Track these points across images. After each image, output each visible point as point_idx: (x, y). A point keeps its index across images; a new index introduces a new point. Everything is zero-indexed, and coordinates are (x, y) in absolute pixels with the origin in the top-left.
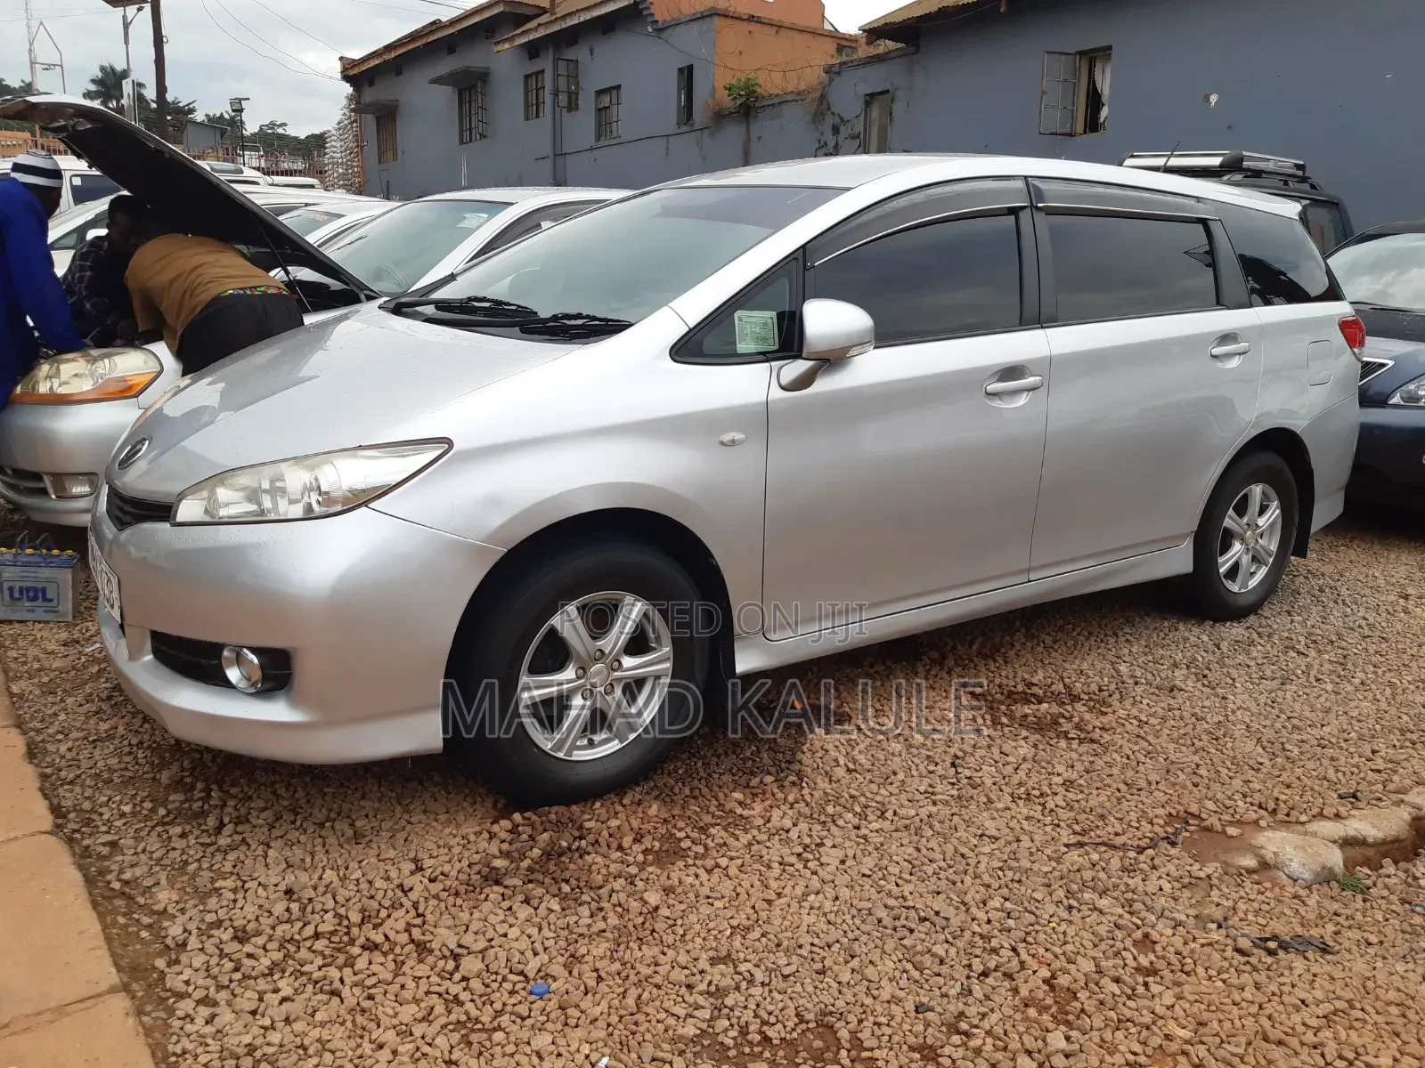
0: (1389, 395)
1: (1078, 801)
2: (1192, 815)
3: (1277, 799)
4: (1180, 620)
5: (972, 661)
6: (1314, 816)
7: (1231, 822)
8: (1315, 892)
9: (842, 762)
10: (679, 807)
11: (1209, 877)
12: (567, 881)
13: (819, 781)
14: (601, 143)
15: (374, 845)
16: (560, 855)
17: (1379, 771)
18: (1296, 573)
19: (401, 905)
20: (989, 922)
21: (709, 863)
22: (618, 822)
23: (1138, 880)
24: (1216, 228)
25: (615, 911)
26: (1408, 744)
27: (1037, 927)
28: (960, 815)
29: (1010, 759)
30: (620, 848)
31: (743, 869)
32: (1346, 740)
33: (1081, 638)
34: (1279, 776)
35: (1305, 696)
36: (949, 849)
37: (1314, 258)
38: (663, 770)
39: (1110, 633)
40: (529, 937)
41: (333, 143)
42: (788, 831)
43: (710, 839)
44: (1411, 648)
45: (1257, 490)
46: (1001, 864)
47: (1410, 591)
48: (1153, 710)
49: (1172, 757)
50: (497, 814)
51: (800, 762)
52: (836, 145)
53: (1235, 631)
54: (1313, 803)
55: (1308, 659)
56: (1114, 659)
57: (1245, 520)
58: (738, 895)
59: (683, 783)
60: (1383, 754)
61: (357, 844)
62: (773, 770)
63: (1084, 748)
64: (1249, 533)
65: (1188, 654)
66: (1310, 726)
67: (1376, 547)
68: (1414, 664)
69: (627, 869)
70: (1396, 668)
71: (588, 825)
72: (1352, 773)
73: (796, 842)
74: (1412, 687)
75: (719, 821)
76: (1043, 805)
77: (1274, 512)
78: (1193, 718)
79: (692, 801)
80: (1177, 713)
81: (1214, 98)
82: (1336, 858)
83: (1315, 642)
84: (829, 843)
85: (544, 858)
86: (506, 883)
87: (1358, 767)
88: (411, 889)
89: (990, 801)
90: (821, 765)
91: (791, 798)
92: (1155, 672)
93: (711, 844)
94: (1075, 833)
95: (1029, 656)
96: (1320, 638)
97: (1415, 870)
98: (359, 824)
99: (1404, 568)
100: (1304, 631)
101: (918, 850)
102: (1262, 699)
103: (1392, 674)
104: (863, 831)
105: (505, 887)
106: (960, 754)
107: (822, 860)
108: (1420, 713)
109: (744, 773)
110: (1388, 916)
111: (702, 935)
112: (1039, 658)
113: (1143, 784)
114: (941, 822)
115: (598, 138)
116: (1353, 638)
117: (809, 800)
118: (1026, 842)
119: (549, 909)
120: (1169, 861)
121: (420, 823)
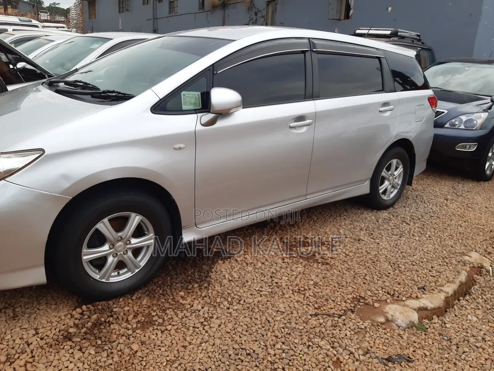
0: (445, 124)
1: (318, 293)
2: (362, 297)
3: (395, 290)
4: (365, 210)
5: (285, 227)
6: (408, 297)
7: (376, 300)
8: (406, 332)
9: (227, 277)
10: (156, 300)
11: (366, 327)
12: (100, 338)
13: (216, 286)
14: (171, 15)
15: (20, 321)
16: (101, 324)
17: (434, 276)
18: (408, 189)
19: (26, 352)
20: (275, 355)
21: (163, 328)
22: (128, 308)
23: (338, 331)
24: (383, 61)
25: (118, 354)
26: (445, 264)
27: (294, 357)
28: (270, 301)
29: (295, 273)
30: (127, 321)
31: (177, 330)
32: (422, 262)
33: (327, 217)
34: (396, 279)
35: (408, 243)
36: (264, 318)
37: (419, 71)
38: (152, 281)
39: (338, 215)
40: (78, 368)
41: (72, 11)
42: (199, 311)
43: (166, 316)
44: (448, 221)
45: (394, 162)
46: (283, 326)
47: (449, 197)
48: (351, 249)
49: (357, 271)
50: (77, 304)
51: (210, 277)
52: (256, 20)
53: (384, 214)
54: (408, 291)
55: (410, 226)
56: (339, 227)
57: (390, 173)
58: (172, 344)
59: (160, 288)
60: (436, 269)
61: (14, 320)
62: (198, 281)
63: (323, 267)
64: (391, 177)
65: (366, 225)
66: (409, 256)
67: (437, 179)
68: (448, 228)
69: (128, 332)
70: (442, 230)
71: (115, 310)
72: (424, 277)
73: (202, 317)
74: (448, 238)
75: (171, 306)
76: (304, 295)
77: (401, 169)
78: (366, 253)
79: (162, 296)
80: (360, 250)
81: (390, 9)
82: (415, 317)
83: (413, 219)
84: (215, 317)
85: (93, 327)
86: (74, 340)
87: (426, 274)
88: (32, 343)
89: (284, 294)
90: (218, 278)
91: (203, 295)
92: (353, 233)
93: (166, 318)
94: (315, 308)
95: (307, 225)
96: (415, 217)
97: (445, 319)
98: (17, 310)
99: (447, 187)
100: (409, 214)
101: (251, 319)
102: (392, 244)
103: (440, 233)
104: (231, 310)
105: (73, 342)
106: (275, 271)
107: (211, 325)
108: (450, 250)
109: (187, 282)
110: (434, 342)
111: (153, 366)
112: (311, 226)
113: (344, 284)
114: (263, 305)
115: (170, 13)
116: (427, 217)
117: (210, 296)
118: (295, 314)
119: (89, 353)
120: (350, 321)
121: (43, 309)
